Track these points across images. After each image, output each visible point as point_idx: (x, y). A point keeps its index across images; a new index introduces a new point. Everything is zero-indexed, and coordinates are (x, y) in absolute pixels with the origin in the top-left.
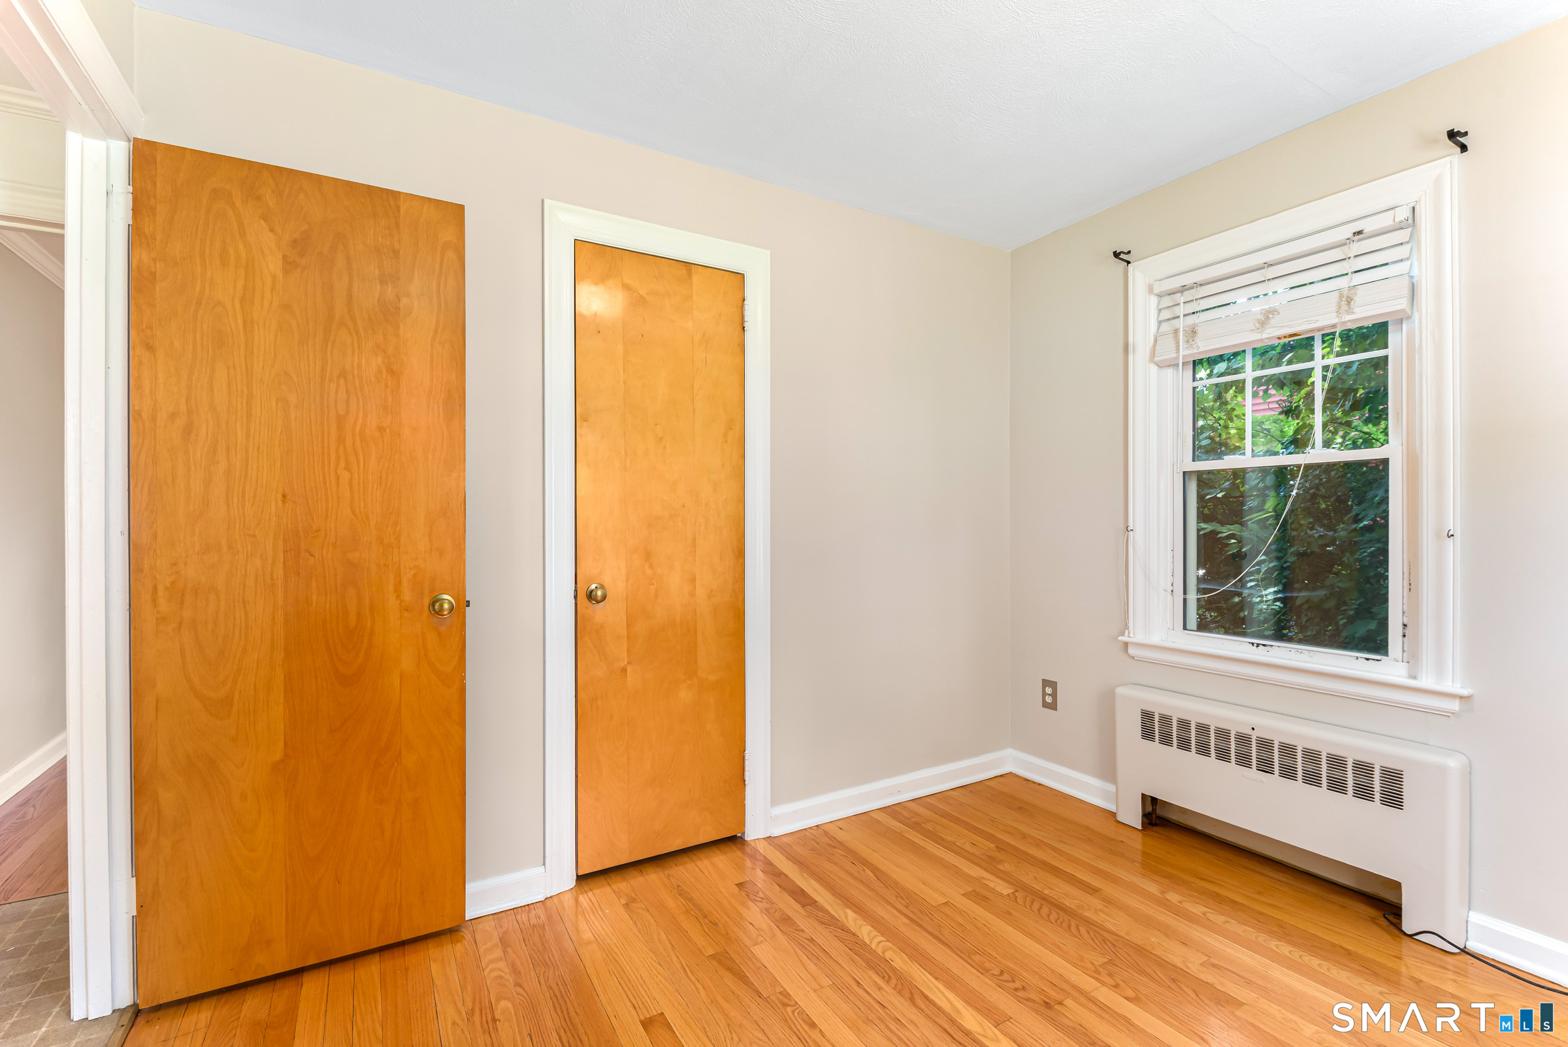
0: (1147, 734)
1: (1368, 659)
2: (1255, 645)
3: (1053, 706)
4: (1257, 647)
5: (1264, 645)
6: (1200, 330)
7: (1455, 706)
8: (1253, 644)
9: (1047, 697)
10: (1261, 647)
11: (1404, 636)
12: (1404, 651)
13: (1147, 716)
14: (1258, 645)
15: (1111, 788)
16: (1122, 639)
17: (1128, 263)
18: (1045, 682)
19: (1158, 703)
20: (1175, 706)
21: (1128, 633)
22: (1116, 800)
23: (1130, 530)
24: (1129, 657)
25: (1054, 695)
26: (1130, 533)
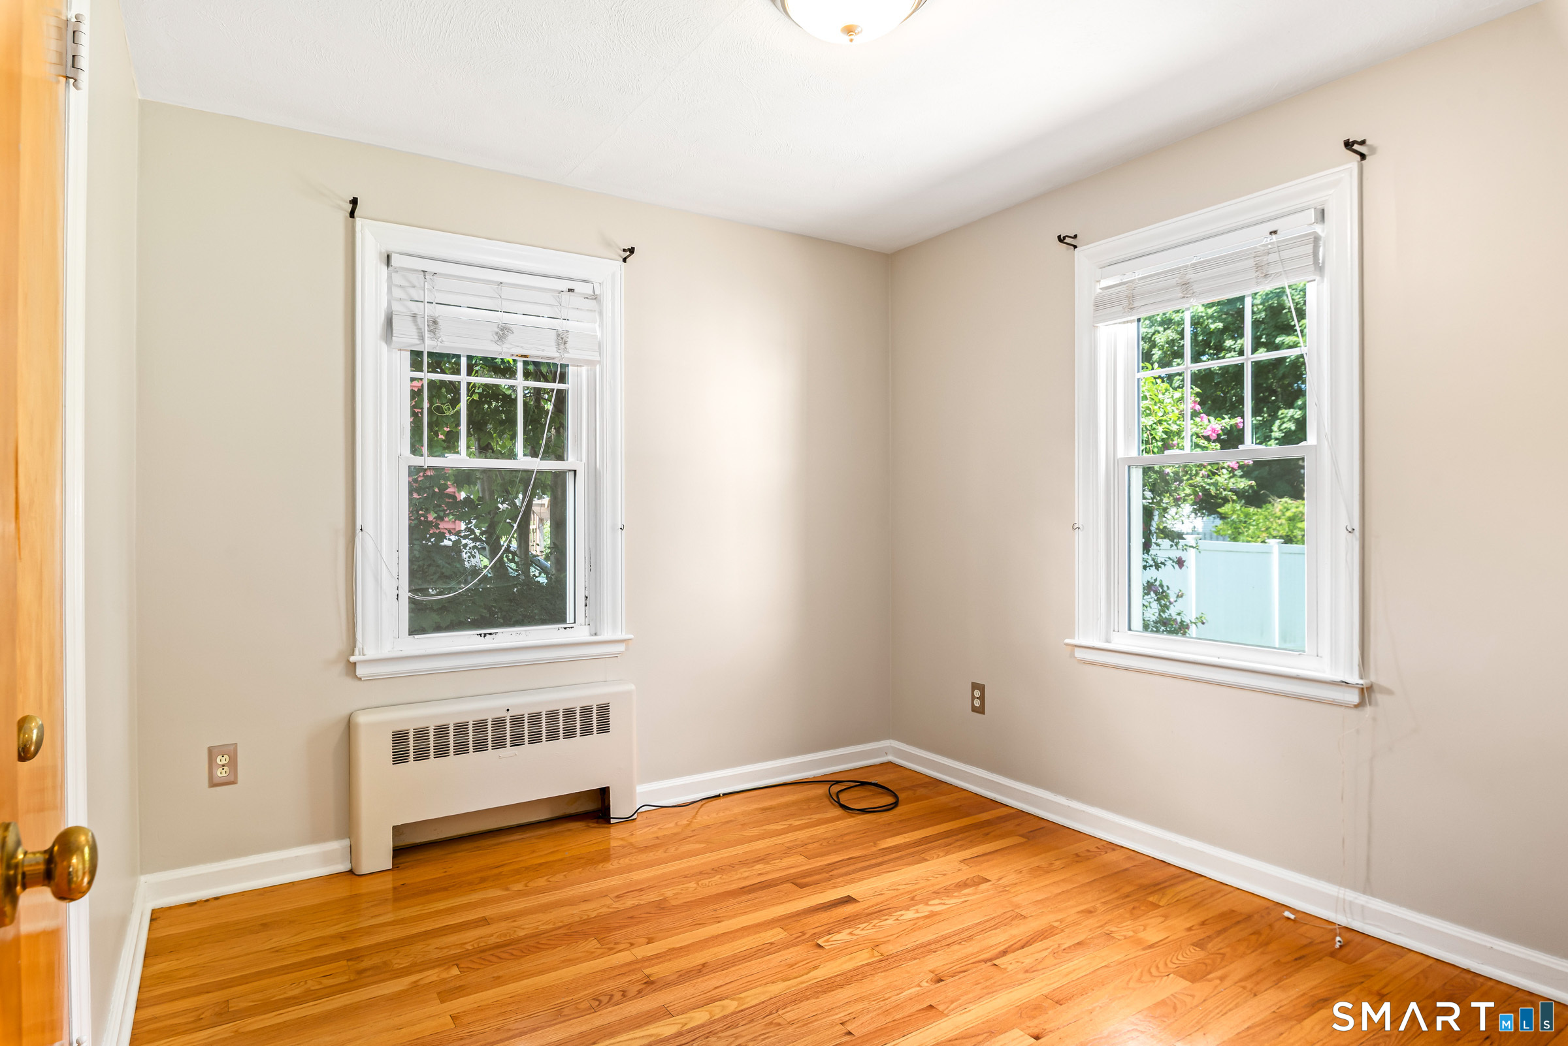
1: (565, 628)
2: (483, 635)
4: (484, 637)
5: (490, 634)
6: (442, 322)
7: (621, 648)
8: (480, 635)
10: (488, 636)
11: (586, 605)
12: (586, 617)
13: (400, 737)
14: (485, 635)
15: (342, 846)
16: (352, 659)
17: (352, 214)
18: (212, 753)
19: (411, 718)
20: (429, 715)
21: (357, 652)
22: (353, 852)
23: (358, 530)
24: (360, 679)
25: (233, 764)
26: (359, 534)
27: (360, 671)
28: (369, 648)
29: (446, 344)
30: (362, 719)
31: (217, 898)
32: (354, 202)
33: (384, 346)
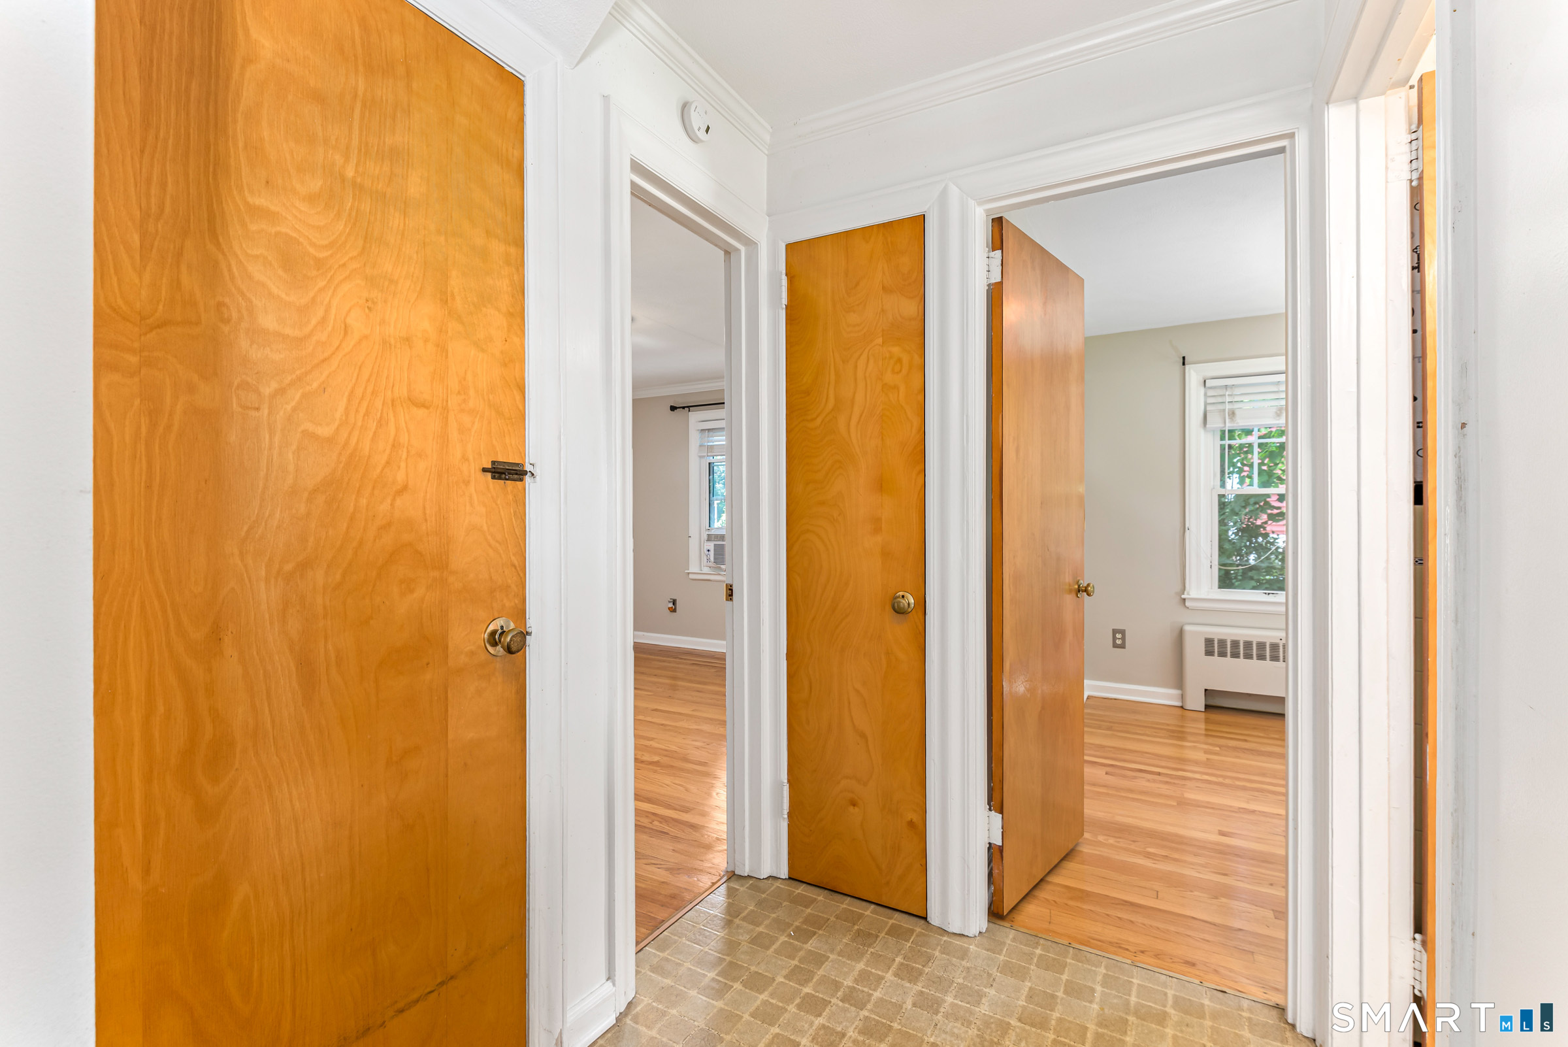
0: (1209, 653)
3: (1123, 646)
5: (1272, 594)
6: (1237, 412)
8: (1266, 593)
9: (1117, 640)
13: (1209, 642)
14: (1269, 594)
15: (1177, 692)
16: (1183, 596)
17: (1184, 364)
18: (1115, 632)
19: (1217, 632)
20: (1229, 633)
21: (1186, 593)
22: (1182, 697)
23: (1187, 529)
24: (1188, 608)
25: (1123, 638)
26: (1187, 532)
27: (1187, 604)
28: (1192, 592)
29: (1241, 424)
30: (1187, 628)
31: (1115, 699)
32: (1184, 358)
33: (1202, 431)
